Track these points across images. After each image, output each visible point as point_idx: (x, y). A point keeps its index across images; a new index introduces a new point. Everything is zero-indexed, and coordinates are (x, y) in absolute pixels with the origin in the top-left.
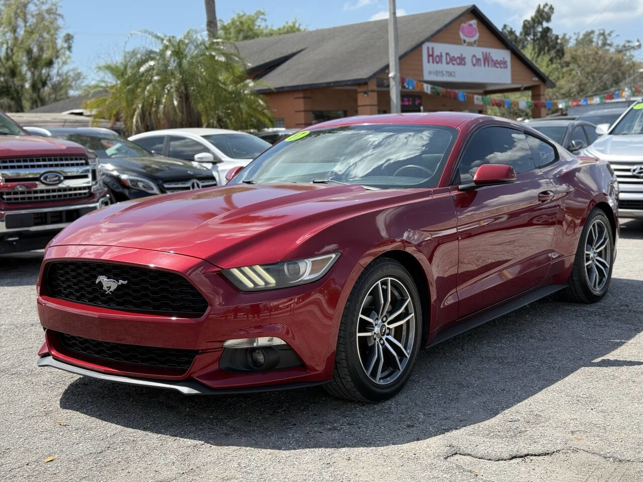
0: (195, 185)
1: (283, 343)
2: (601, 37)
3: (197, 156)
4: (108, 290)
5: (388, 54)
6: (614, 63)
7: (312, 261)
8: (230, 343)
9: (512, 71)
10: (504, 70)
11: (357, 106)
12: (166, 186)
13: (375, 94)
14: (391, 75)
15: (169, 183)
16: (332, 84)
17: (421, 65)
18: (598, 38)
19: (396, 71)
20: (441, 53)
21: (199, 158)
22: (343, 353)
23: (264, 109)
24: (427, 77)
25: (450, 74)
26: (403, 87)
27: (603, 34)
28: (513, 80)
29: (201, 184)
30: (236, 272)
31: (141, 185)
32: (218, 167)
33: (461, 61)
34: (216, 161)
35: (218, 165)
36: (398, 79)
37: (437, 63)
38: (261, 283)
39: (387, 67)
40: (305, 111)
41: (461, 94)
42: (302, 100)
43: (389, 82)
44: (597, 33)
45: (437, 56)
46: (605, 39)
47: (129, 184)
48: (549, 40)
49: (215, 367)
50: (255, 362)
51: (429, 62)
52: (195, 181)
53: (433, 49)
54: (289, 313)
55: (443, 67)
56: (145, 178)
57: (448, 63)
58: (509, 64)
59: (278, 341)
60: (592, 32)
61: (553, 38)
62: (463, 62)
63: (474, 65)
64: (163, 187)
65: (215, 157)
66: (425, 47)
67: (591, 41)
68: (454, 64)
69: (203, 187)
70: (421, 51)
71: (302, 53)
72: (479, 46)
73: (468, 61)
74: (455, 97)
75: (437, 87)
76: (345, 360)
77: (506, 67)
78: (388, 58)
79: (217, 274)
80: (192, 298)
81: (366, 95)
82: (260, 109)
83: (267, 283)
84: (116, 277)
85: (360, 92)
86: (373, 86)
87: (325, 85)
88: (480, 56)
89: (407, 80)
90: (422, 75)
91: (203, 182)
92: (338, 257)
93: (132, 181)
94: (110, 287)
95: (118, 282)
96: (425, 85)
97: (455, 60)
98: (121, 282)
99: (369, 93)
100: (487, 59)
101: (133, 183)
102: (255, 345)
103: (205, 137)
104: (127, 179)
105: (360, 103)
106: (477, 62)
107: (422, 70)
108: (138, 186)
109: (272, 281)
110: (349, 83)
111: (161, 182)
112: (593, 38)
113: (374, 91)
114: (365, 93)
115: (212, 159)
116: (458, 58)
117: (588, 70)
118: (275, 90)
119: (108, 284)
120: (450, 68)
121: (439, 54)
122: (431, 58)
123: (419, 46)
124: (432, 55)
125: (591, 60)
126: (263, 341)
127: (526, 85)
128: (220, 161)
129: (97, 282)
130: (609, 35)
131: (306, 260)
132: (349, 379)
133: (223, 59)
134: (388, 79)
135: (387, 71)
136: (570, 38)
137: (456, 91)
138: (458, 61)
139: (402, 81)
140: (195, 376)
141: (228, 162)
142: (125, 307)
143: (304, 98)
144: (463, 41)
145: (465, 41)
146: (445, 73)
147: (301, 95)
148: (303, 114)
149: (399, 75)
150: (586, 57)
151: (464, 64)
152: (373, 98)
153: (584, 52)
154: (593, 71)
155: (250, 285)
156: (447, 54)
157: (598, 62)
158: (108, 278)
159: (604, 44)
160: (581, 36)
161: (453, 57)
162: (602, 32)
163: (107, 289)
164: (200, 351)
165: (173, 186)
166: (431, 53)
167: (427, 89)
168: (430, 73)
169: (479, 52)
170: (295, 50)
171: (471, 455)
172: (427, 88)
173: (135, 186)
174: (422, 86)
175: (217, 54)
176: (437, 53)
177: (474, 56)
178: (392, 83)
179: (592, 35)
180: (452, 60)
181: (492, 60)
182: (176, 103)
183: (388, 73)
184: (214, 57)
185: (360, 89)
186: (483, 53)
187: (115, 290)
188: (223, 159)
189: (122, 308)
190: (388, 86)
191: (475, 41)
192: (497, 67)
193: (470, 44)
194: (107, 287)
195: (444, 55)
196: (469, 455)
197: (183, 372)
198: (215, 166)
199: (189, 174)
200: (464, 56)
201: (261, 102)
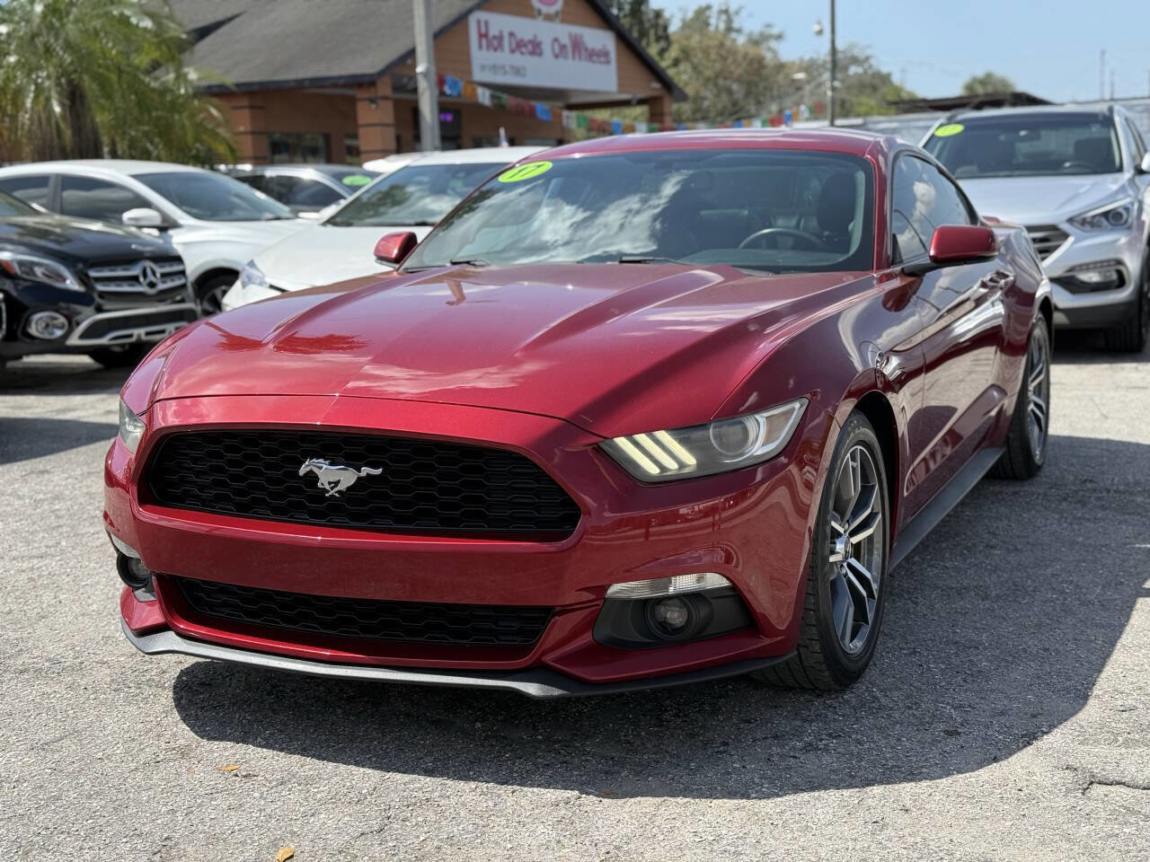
0: (149, 272)
1: (725, 583)
2: (724, 17)
3: (126, 216)
4: (332, 488)
5: (411, 28)
6: (751, 62)
7: (767, 418)
8: (616, 589)
9: (620, 69)
10: (603, 68)
11: (356, 126)
12: (93, 274)
13: (389, 105)
14: (420, 69)
15: (100, 268)
16: (306, 83)
17: (467, 53)
18: (718, 18)
19: (429, 62)
20: (501, 32)
21: (130, 219)
22: (812, 597)
23: (218, 125)
24: (478, 75)
25: (518, 71)
26: (442, 93)
27: (726, 12)
28: (622, 86)
29: (159, 271)
30: (622, 442)
31: (38, 271)
32: (171, 237)
33: (535, 48)
34: (166, 225)
35: (171, 232)
36: (434, 78)
37: (496, 49)
38: (672, 465)
39: (412, 53)
40: (253, 133)
41: (541, 107)
42: (246, 114)
43: (416, 82)
44: (715, 9)
45: (494, 37)
46: (729, 21)
47: (17, 270)
48: (645, 18)
49: (585, 639)
50: (664, 625)
51: (480, 47)
52: (148, 264)
53: (486, 23)
54: (711, 530)
55: (504, 57)
56: (49, 259)
57: (512, 51)
58: (613, 56)
59: (715, 581)
60: (708, 7)
61: (651, 15)
62: (538, 51)
63: (557, 56)
64: (87, 276)
65: (165, 217)
66: (473, 19)
67: (708, 24)
68: (522, 53)
69: (163, 275)
70: (466, 27)
71: (237, 21)
72: (563, 21)
73: (547, 47)
74: (532, 112)
75: (499, 94)
76: (814, 611)
77: (608, 62)
78: (413, 36)
79: (593, 448)
80: (537, 500)
81: (373, 106)
82: (210, 126)
83: (682, 465)
84: (352, 461)
85: (362, 100)
86: (385, 88)
87: (293, 84)
88: (566, 40)
89: (449, 78)
90: (469, 72)
91: (162, 267)
92: (804, 408)
93: (21, 263)
94: (337, 483)
95: (360, 471)
96: (480, 90)
97: (525, 46)
98: (365, 471)
99: (381, 103)
100: (577, 45)
101: (23, 269)
102: (671, 590)
103: (136, 177)
104: (12, 261)
105: (361, 121)
106: (561, 52)
107: (468, 62)
108: (34, 274)
109: (690, 460)
110: (342, 82)
111: (80, 266)
112: (709, 17)
113: (385, 98)
114: (372, 101)
115: (158, 221)
116: (530, 42)
117: (709, 73)
118: (234, 88)
119: (334, 477)
120: (518, 60)
121: (497, 33)
122: (484, 42)
123: (462, 19)
124: (486, 35)
125: (713, 56)
126: (684, 583)
127: (641, 95)
128: (176, 225)
129: (302, 471)
130: (737, 13)
131: (757, 416)
132: (817, 648)
133: (147, 23)
134: (413, 77)
135: (409, 62)
136: (672, 16)
137: (533, 103)
138: (530, 47)
139: (441, 82)
140: (548, 659)
141: (192, 228)
142: (372, 523)
143: (251, 107)
144: (536, 13)
145: (540, 12)
146: (508, 69)
147: (245, 102)
148: (249, 138)
149: (433, 69)
150: (706, 52)
151: (540, 54)
152: (384, 112)
153: (700, 42)
154: (717, 76)
155: (653, 470)
156: (512, 34)
157: (725, 59)
158: (331, 464)
159: (729, 29)
160: (690, 15)
161: (522, 40)
162: (724, 8)
163: (328, 487)
164: (557, 609)
165: (106, 273)
166: (483, 30)
167: (484, 97)
168: (483, 68)
169: (564, 32)
170: (219, 17)
171: (1124, 784)
172: (484, 94)
173: (27, 274)
174: (474, 90)
175: (135, 14)
176: (493, 31)
177: (556, 40)
178: (423, 85)
179: (708, 13)
180: (519, 46)
181: (586, 49)
182: (57, 109)
183: (414, 66)
184: (128, 18)
185: (360, 94)
186: (570, 35)
187: (349, 489)
188: (181, 222)
189: (364, 524)
190: (415, 90)
191: (557, 14)
192: (594, 62)
193: (549, 18)
194: (330, 483)
195: (506, 35)
196: (1119, 783)
197: (524, 651)
198: (164, 234)
199: (134, 250)
200: (539, 39)
201: (214, 112)
